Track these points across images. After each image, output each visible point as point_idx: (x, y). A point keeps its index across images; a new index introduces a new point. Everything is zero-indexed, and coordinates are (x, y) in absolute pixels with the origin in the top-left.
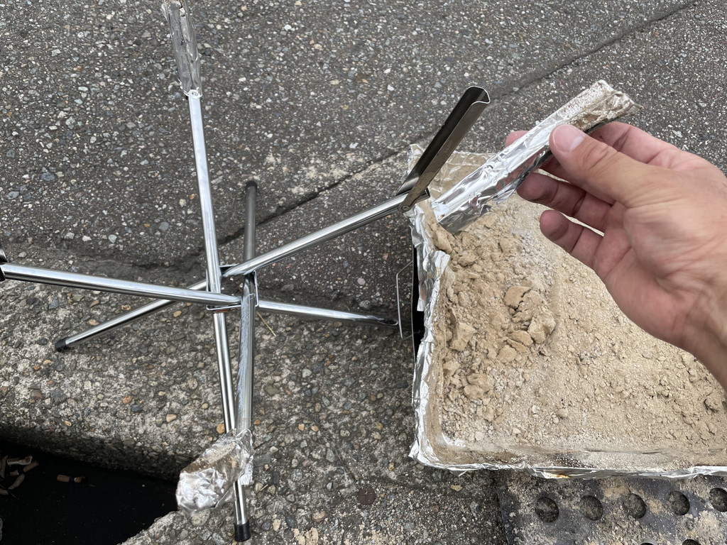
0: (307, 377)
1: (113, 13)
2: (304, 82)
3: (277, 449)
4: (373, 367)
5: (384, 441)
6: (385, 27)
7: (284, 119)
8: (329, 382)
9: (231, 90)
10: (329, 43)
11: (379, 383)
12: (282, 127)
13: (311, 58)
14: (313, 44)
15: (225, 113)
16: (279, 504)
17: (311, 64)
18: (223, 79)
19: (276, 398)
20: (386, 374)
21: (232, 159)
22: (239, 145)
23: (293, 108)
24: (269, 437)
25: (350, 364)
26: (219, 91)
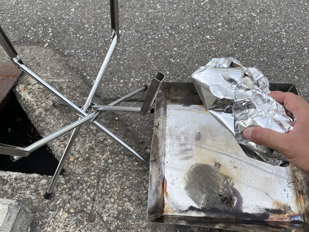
0: (109, 163)
1: (152, 10)
2: (197, 59)
3: (80, 179)
4: (133, 176)
5: (113, 204)
6: (249, 52)
7: (178, 69)
8: (114, 170)
9: (168, 51)
10: (220, 49)
11: (130, 183)
12: (175, 72)
13: (207, 52)
14: (213, 47)
15: (159, 58)
16: (65, 197)
17: (205, 54)
18: (169, 46)
19: (94, 162)
20: (135, 182)
21: (149, 75)
22: (155, 71)
23: (184, 67)
24: (81, 173)
25: (127, 168)
26: (164, 50)
